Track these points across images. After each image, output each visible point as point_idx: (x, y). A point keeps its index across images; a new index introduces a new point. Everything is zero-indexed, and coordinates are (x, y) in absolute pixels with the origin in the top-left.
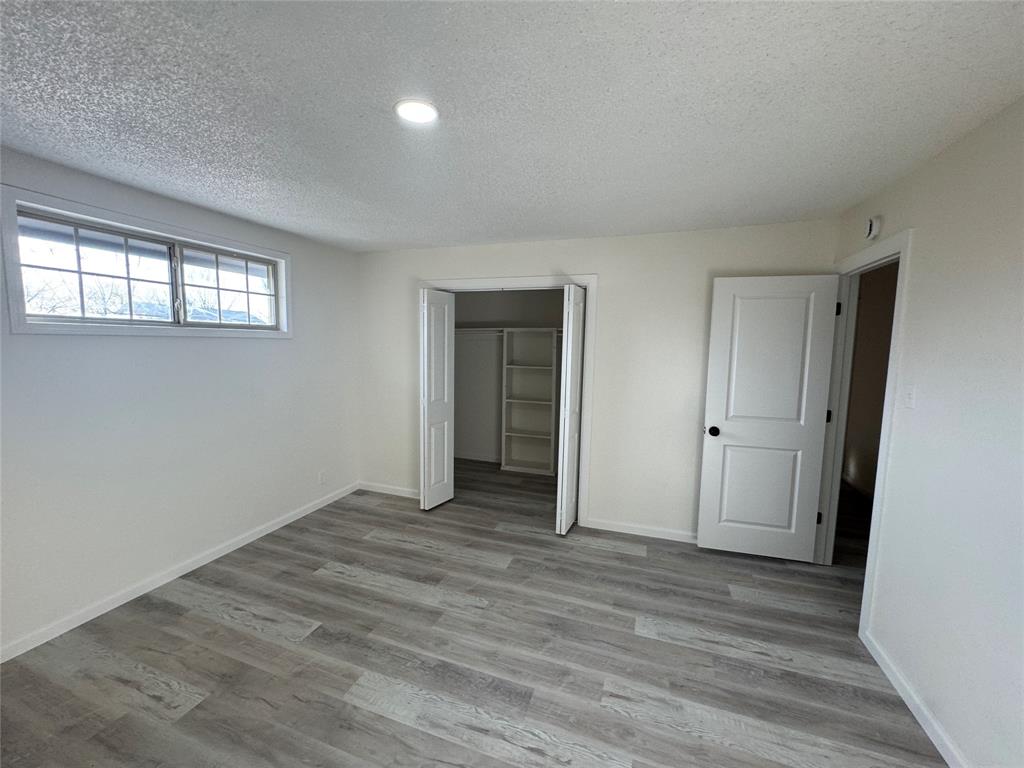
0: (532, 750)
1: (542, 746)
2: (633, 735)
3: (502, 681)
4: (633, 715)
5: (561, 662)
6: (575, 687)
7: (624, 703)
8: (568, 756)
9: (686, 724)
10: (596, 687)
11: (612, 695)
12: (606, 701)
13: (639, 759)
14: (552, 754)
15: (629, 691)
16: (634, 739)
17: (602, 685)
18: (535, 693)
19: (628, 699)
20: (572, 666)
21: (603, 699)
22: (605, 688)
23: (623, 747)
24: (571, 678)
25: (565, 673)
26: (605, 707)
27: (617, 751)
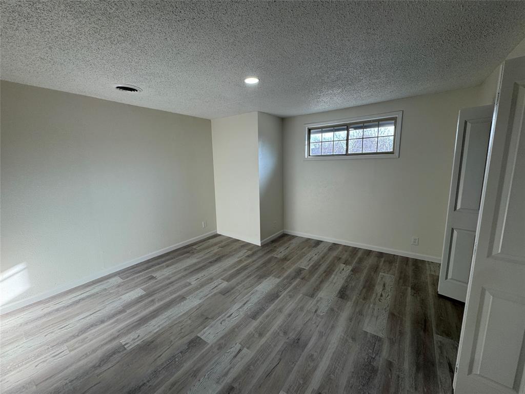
0: (231, 314)
1: (231, 317)
2: (218, 349)
3: (264, 312)
4: (226, 354)
5: (268, 335)
6: (250, 336)
7: (234, 354)
8: (223, 324)
9: (209, 378)
10: (248, 346)
11: (240, 350)
12: (238, 347)
13: (208, 346)
14: (227, 320)
15: (239, 360)
16: (216, 349)
17: (248, 348)
18: (253, 321)
19: (235, 356)
20: (264, 340)
21: (240, 345)
22: (245, 349)
23: (216, 343)
24: (256, 335)
25: (261, 335)
26: (236, 344)
27: (215, 340)
